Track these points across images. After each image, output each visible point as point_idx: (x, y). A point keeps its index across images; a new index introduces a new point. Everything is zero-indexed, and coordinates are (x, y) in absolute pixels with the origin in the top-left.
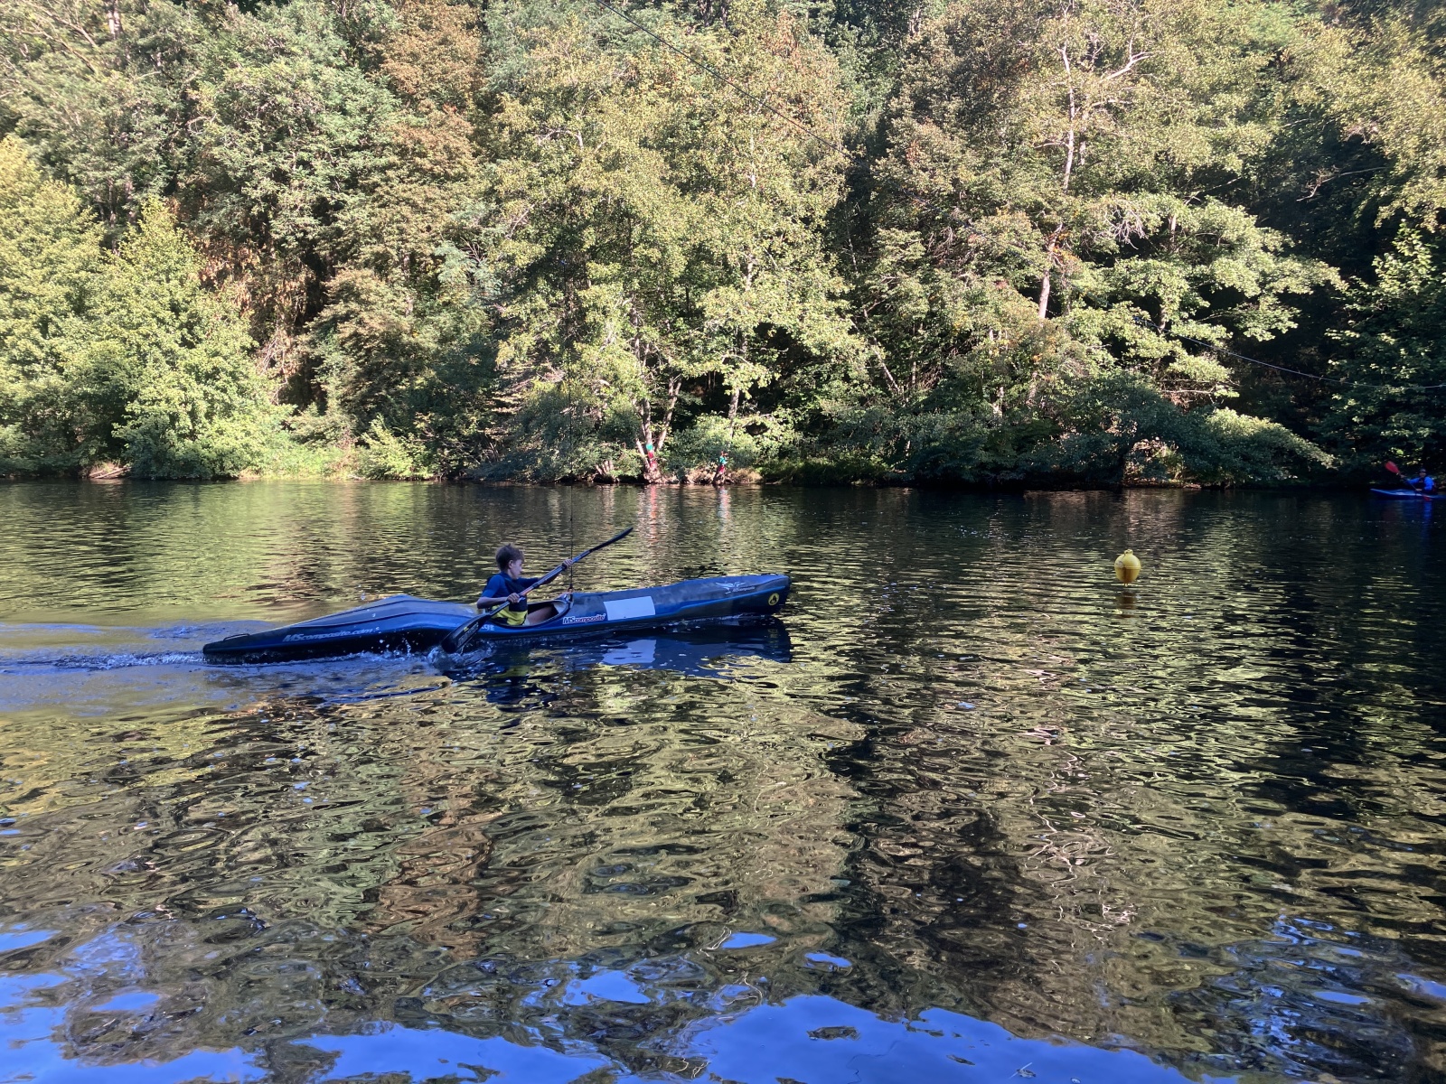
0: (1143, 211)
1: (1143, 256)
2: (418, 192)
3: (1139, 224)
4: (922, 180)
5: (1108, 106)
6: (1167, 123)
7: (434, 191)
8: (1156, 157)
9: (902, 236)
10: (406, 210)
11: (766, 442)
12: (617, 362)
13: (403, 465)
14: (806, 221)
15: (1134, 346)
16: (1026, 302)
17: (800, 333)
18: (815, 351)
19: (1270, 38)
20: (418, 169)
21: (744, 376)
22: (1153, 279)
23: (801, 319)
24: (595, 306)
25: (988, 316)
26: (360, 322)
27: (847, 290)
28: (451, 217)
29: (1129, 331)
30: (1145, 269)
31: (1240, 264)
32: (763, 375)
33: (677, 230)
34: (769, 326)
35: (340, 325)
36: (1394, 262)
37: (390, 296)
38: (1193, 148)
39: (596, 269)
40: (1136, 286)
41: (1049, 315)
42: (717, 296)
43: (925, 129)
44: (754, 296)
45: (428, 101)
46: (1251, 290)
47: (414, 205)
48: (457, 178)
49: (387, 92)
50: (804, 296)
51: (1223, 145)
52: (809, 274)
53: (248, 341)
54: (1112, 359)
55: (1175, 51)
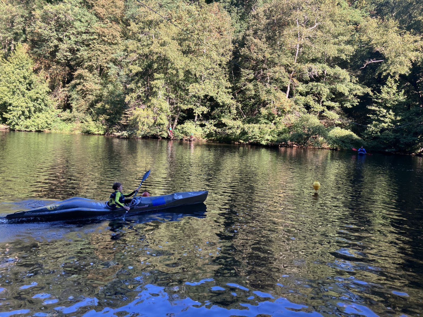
0: (317, 69)
1: (317, 82)
2: (103, 48)
3: (316, 73)
4: (254, 56)
5: (309, 38)
6: (326, 43)
7: (108, 48)
8: (322, 53)
9: (247, 71)
10: (99, 53)
11: (205, 130)
12: (162, 103)
13: (95, 130)
14: (220, 65)
15: (313, 107)
16: (283, 93)
17: (217, 98)
18: (221, 104)
19: (355, 20)
20: (104, 40)
21: (200, 110)
22: (319, 88)
23: (217, 94)
24: (156, 86)
25: (272, 97)
26: (84, 86)
27: (231, 86)
28: (113, 56)
29: (312, 103)
30: (317, 86)
31: (344, 86)
32: (205, 110)
33: (181, 65)
34: (208, 95)
35: (77, 86)
36: (386, 88)
37: (93, 78)
38: (332, 51)
39: (156, 75)
40: (314, 90)
41: (289, 97)
42: (193, 86)
43: (256, 41)
44: (204, 86)
45: (107, 20)
46: (347, 93)
47: (102, 51)
48: (116, 44)
49: (94, 16)
50: (218, 87)
51: (341, 51)
52: (220, 81)
53: (48, 89)
54: (306, 111)
55: (328, 22)
